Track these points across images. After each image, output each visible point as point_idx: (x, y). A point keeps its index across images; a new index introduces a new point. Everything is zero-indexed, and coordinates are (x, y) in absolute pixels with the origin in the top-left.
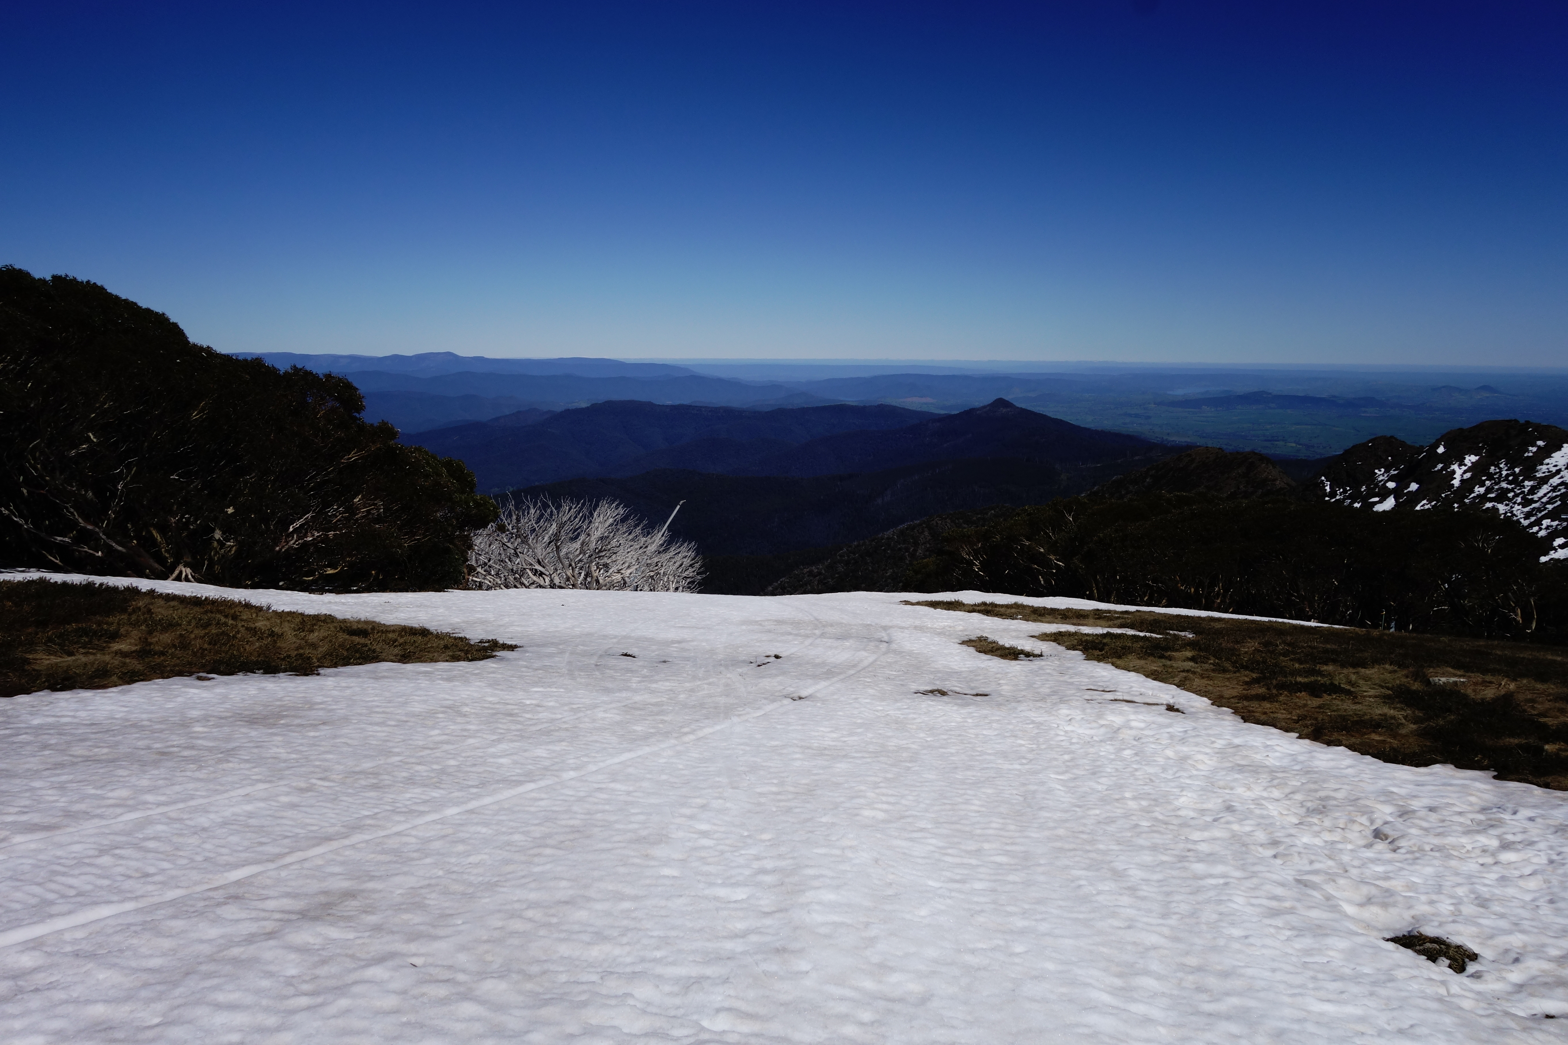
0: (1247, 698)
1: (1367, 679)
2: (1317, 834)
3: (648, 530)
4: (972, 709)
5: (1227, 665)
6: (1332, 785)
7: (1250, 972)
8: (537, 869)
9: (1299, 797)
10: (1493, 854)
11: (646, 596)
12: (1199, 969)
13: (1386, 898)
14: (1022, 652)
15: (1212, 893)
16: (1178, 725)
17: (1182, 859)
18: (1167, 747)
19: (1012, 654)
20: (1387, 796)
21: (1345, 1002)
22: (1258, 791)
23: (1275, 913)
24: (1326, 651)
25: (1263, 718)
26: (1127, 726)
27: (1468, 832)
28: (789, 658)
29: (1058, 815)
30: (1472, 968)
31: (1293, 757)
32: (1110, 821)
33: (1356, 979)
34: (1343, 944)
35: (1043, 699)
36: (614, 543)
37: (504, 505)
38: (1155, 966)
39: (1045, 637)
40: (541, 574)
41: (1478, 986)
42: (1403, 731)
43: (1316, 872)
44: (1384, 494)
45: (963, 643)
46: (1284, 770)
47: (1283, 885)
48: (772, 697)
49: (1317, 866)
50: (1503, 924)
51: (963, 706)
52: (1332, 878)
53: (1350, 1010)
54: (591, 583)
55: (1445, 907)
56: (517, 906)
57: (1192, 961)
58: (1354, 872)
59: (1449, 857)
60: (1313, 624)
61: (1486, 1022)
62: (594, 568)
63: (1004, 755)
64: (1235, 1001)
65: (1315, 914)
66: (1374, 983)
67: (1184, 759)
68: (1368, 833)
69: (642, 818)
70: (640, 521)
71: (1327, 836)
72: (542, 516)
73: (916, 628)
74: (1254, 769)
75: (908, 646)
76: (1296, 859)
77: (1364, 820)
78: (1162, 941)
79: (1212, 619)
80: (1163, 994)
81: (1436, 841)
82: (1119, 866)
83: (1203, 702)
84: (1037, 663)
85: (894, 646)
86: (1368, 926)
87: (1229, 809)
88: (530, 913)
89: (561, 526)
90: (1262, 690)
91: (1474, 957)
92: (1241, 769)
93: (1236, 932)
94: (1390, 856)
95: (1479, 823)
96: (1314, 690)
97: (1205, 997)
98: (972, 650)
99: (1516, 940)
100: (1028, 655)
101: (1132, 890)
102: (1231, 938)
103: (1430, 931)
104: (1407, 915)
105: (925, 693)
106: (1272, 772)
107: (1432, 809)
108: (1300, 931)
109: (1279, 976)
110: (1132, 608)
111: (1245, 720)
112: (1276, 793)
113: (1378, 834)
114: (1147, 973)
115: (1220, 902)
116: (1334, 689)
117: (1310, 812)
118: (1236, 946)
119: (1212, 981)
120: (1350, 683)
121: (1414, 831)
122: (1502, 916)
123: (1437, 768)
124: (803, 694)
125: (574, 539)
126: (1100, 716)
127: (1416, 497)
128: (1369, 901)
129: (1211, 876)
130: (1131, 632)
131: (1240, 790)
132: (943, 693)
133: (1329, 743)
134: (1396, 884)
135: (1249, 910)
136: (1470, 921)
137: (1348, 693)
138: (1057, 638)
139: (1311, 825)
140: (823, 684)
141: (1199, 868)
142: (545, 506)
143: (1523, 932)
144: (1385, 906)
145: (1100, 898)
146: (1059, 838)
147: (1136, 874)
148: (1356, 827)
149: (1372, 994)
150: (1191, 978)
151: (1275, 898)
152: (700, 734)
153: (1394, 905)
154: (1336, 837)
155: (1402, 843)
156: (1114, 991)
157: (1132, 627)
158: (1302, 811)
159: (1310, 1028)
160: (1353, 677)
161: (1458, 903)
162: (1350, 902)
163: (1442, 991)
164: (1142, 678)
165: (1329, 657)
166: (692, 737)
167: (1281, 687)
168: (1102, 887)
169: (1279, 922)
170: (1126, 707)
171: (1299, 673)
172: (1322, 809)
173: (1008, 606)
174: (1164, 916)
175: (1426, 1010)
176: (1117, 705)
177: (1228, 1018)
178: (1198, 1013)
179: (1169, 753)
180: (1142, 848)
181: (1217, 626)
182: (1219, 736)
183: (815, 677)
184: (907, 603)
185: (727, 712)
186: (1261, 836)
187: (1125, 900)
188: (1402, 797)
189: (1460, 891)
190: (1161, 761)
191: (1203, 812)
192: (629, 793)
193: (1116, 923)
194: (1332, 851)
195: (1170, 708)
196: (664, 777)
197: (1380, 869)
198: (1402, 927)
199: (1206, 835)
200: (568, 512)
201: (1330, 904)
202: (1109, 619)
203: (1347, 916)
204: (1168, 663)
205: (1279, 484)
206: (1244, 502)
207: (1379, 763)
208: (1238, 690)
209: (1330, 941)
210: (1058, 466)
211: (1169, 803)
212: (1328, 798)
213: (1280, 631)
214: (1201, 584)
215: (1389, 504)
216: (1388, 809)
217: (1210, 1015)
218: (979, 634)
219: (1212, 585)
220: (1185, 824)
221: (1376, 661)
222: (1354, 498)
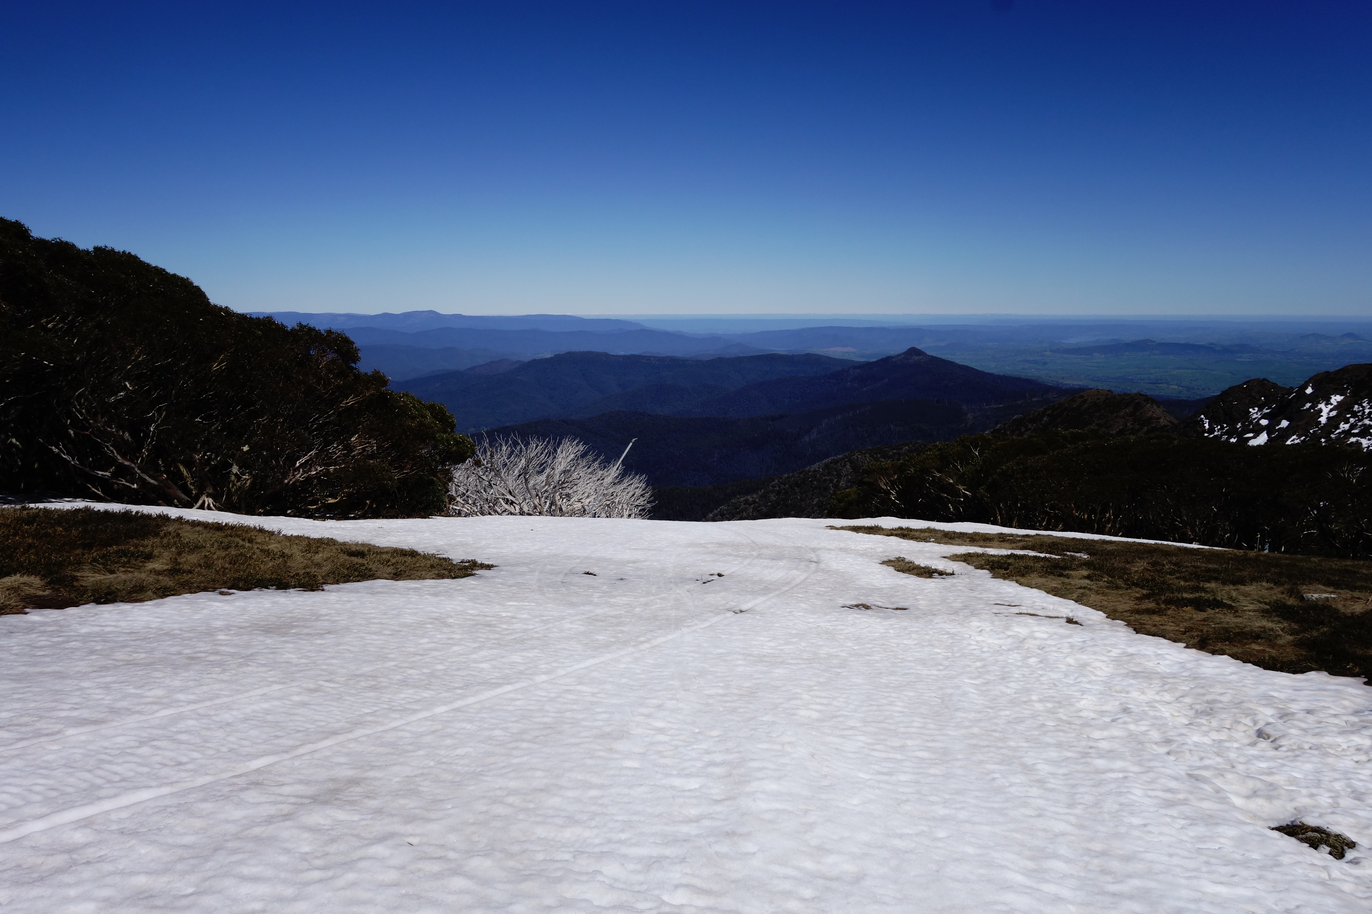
0: (1138, 612)
1: (1246, 595)
2: (1206, 734)
3: (605, 464)
4: (893, 621)
5: (1120, 582)
6: (1218, 689)
7: (1149, 856)
8: (515, 761)
9: (1188, 700)
10: (1366, 753)
11: (603, 522)
12: (1103, 854)
13: (1271, 792)
14: (936, 571)
15: (1112, 786)
16: (1077, 636)
17: (1085, 755)
18: (1068, 655)
19: (927, 573)
20: (1268, 700)
21: (1236, 885)
22: (1151, 695)
23: (1170, 804)
24: (1208, 570)
25: (1153, 629)
26: (1031, 636)
27: (1343, 733)
28: (731, 576)
29: (972, 716)
30: (1350, 854)
31: (1182, 665)
32: (1020, 721)
33: (1246, 863)
34: (1232, 832)
35: (956, 613)
36: (575, 475)
37: (480, 443)
38: (1063, 851)
39: (955, 558)
40: (512, 503)
41: (1356, 871)
42: (1280, 642)
43: (1206, 768)
44: (1258, 431)
45: (884, 563)
46: (1174, 676)
47: (1176, 779)
48: (716, 611)
49: (1207, 762)
51: (886, 618)
52: (1221, 773)
53: (1241, 891)
54: (555, 511)
55: (1325, 800)
56: (499, 793)
57: (1097, 846)
58: (1241, 768)
59: (1327, 754)
60: (1195, 546)
61: (1365, 903)
62: (557, 497)
63: (923, 662)
64: (1136, 882)
65: (1206, 805)
66: (1263, 868)
67: (1084, 666)
68: (1252, 732)
69: (605, 716)
70: (598, 456)
71: (1215, 736)
72: (512, 452)
73: (841, 550)
74: (1147, 676)
75: (834, 565)
76: (1188, 755)
77: (1248, 721)
78: (1069, 829)
79: (1104, 542)
80: (1072, 876)
81: (1314, 740)
82: (1029, 761)
83: (1099, 616)
84: (949, 581)
85: (822, 566)
86: (1255, 816)
87: (1126, 710)
88: (510, 800)
89: (529, 461)
90: (1151, 605)
91: (1352, 845)
92: (1135, 675)
93: (1136, 821)
94: (1272, 753)
95: (1353, 724)
96: (1199, 605)
97: (1109, 878)
98: (891, 569)
100: (941, 573)
101: (1041, 782)
102: (1131, 826)
103: (1311, 821)
104: (1290, 807)
105: (851, 607)
106: (1163, 678)
107: (1309, 712)
108: (1193, 821)
109: (1175, 860)
110: (1032, 532)
111: (1137, 631)
112: (1167, 697)
113: (1261, 734)
114: (1056, 856)
115: (1120, 794)
116: (1217, 604)
117: (1199, 713)
118: (1136, 833)
119: (1115, 865)
120: (1231, 598)
121: (1293, 731)
123: (1312, 675)
124: (744, 608)
125: (540, 472)
126: (1007, 628)
127: (1286, 433)
128: (1255, 794)
129: (1112, 770)
130: (1032, 553)
131: (1135, 694)
132: (867, 607)
133: (1214, 652)
134: (1278, 779)
135: (1147, 801)
136: (1347, 812)
137: (1230, 607)
138: (966, 558)
139: (1200, 725)
140: (761, 599)
141: (1101, 763)
142: (515, 444)
144: (1269, 798)
145: (1012, 789)
146: (974, 736)
147: (1044, 768)
148: (1241, 728)
149: (1260, 877)
150: (1096, 861)
151: (1169, 790)
152: (655, 642)
153: (1278, 797)
154: (1223, 736)
155: (1283, 742)
156: (1027, 873)
157: (1033, 549)
158: (1191, 713)
159: (1206, 907)
160: (1234, 594)
161: (1336, 796)
162: (1237, 794)
163: (1324, 875)
164: (1043, 594)
165: (1211, 576)
166: (647, 645)
167: (1169, 602)
168: (1014, 779)
169: (1174, 812)
170: (1030, 620)
171: (1184, 589)
172: (1209, 711)
173: (921, 531)
174: (1071, 806)
175: (1310, 892)
176: (1022, 618)
177: (1131, 897)
178: (1103, 893)
179: (1070, 660)
180: (1049, 745)
181: (1109, 548)
182: (1114, 646)
183: (754, 593)
184: (832, 528)
185: (677, 623)
186: (1155, 735)
187: (1035, 791)
188: (1282, 701)
189: (1338, 786)
190: (1063, 668)
191: (1102, 713)
192: (593, 694)
193: (1028, 812)
194: (1219, 748)
195: (1070, 621)
196: (624, 681)
197: (1263, 765)
198: (1286, 818)
199: (1106, 734)
200: (535, 449)
201: (1220, 796)
202: (1012, 542)
203: (1235, 807)
204: (1067, 580)
205: (1163, 422)
206: (1132, 438)
207: (1259, 671)
208: (1130, 605)
209: (1221, 829)
210: (964, 407)
211: (1071, 705)
212: (1214, 701)
213: (1166, 552)
214: (1093, 511)
215: (1262, 439)
216: (1269, 711)
217: (1114, 895)
218: (897, 555)
219: (1104, 511)
220: (1086, 724)
221: (1253, 579)
222: (1230, 434)
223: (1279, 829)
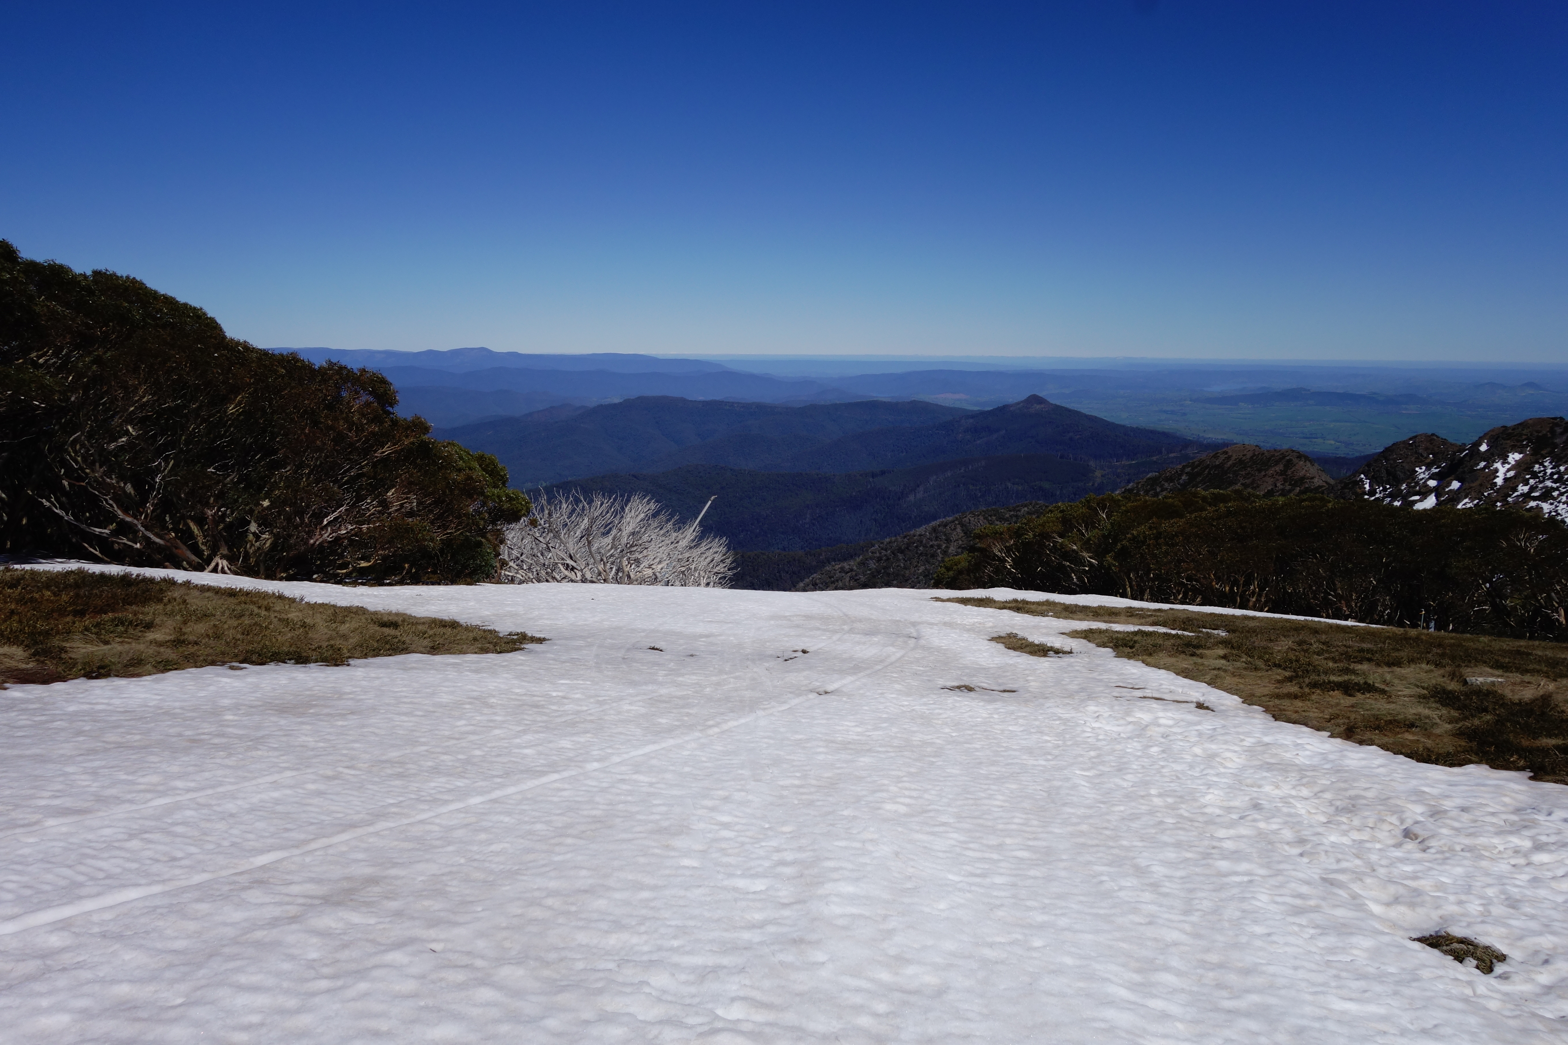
0: (1278, 696)
1: (1402, 678)
2: (1345, 833)
3: (680, 525)
4: (998, 705)
5: (1260, 663)
6: (1363, 784)
7: (1271, 969)
8: (557, 858)
9: (1328, 796)
10: (1526, 856)
11: (677, 591)
12: (1221, 966)
13: (1414, 898)
14: (1051, 649)
15: (1235, 891)
16: (1207, 723)
17: (1207, 856)
18: (1195, 744)
19: (1042, 651)
20: (1418, 796)
21: (1368, 1001)
22: (1286, 789)
23: (1298, 911)
24: (1362, 650)
25: (1295, 716)
26: (1155, 723)
27: (1500, 833)
28: (816, 653)
29: (1081, 811)
30: (1499, 968)
31: (1324, 756)
32: (1135, 817)
33: (1380, 978)
34: (1367, 943)
35: (1071, 696)
36: (645, 538)
37: (536, 500)
38: (1175, 962)
39: (1075, 634)
40: (573, 569)
41: (1505, 987)
42: (1438, 731)
43: (1343, 871)
44: (1424, 495)
45: (993, 639)
46: (1314, 768)
47: (1308, 883)
48: (798, 691)
49: (1344, 865)
50: (1533, 925)
51: (990, 701)
52: (1359, 877)
53: (1372, 1009)
54: (622, 578)
55: (1474, 907)
56: (537, 894)
57: (1214, 958)
58: (1382, 871)
59: (1481, 857)
60: (1350, 623)
61: (1512, 1023)
62: (625, 563)
63: (1029, 751)
64: (1255, 998)
65: (1340, 912)
66: (1399, 983)
67: (1212, 756)
68: (1398, 832)
69: (663, 809)
70: (672, 516)
71: (1356, 836)
72: (573, 510)
73: (945, 624)
74: (1283, 768)
75: (936, 642)
76: (1323, 857)
77: (1394, 819)
78: (1183, 938)
79: (1246, 618)
80: (1183, 990)
81: (1467, 841)
82: (1142, 862)
83: (1233, 701)
84: (1066, 660)
85: (922, 642)
86: (1394, 925)
87: (1257, 807)
88: (550, 902)
89: (593, 521)
90: (1293, 688)
91: (1502, 958)
92: (1269, 767)
93: (1259, 930)
94: (1419, 855)
95: (1513, 824)
96: (1347, 689)
97: (1224, 993)
98: (1001, 646)
99: (1546, 942)
100: (1057, 652)
101: (1155, 886)
102: (1254, 936)
103: (1457, 931)
104: (1435, 915)
105: (951, 689)
106: (1302, 770)
107: (1464, 809)
108: (1323, 930)
109: (1301, 974)
110: (1165, 606)
111: (1276, 718)
112: (1305, 792)
113: (1408, 834)
114: (1167, 969)
115: (1243, 899)
116: (1368, 688)
117: (1339, 811)
118: (1258, 943)
119: (1232, 978)
120: (1385, 682)
121: (1444, 831)
122: (1532, 917)
123: (1471, 768)
124: (829, 688)
125: (605, 534)
126: (1128, 713)
127: (1456, 497)
128: (1396, 900)
129: (1236, 873)
130: (1162, 630)
131: (1268, 788)
132: (970, 689)
133: (1361, 743)
134: (1424, 884)
135: (1273, 907)
136: (1498, 921)
137: (1383, 692)
138: (1087, 635)
139: (1339, 823)
140: (850, 679)
141: (1224, 865)
142: (577, 501)
143: (1554, 933)
144: (1412, 905)
145: (1122, 894)
146: (1082, 834)
147: (1159, 870)
148: (1386, 827)
149: (1396, 993)
150: (1211, 974)
151: (1300, 896)
152: (725, 727)
153: (1422, 904)
154: (1364, 836)
155: (1433, 843)
156: (1132, 987)
157: (1164, 624)
158: (1331, 810)
159: (1331, 1026)
160: (1388, 677)
161: (1488, 903)
162: (1377, 901)
163: (1468, 992)
164: (1172, 675)
165: (1364, 657)
166: (716, 730)
167: (1314, 685)
168: (1124, 883)
169: (1303, 920)
170: (1155, 705)
171: (1332, 671)
172: (1351, 807)
173: (1039, 604)
174: (1187, 912)
175: (1451, 1010)
176: (1146, 703)
177: (1248, 1014)
178: (1217, 1009)
179: (1197, 750)
180: (1166, 844)
181: (1252, 624)
182: (1248, 734)
183: (842, 672)
184: (937, 599)
185: (752, 705)
186: (1288, 834)
187: (1147, 896)
188: (1434, 797)
189: (1490, 892)
190: (1189, 758)
191: (1229, 809)
192: (651, 784)
193: (1137, 919)
194: (1359, 849)
195: (1200, 706)
196: (687, 769)
197: (1408, 868)
198: (1429, 928)
199: (1232, 832)
200: (600, 506)
201: (1356, 903)
202: (1141, 617)
203: (1373, 915)
204: (1200, 661)
205: (1317, 482)
206: (1281, 500)
207: (1413, 763)
208: (1270, 688)
209: (1355, 940)
210: (1092, 463)
211: (1195, 800)
212: (1358, 797)
213: (1315, 630)
214: (1236, 583)
215: (1430, 502)
216: (1419, 809)
217: (1229, 1011)
218: (1009, 630)
219: (1248, 583)
220: (1211, 821)
221: (1411, 661)
222: (1393, 496)
223: (1420, 940)
